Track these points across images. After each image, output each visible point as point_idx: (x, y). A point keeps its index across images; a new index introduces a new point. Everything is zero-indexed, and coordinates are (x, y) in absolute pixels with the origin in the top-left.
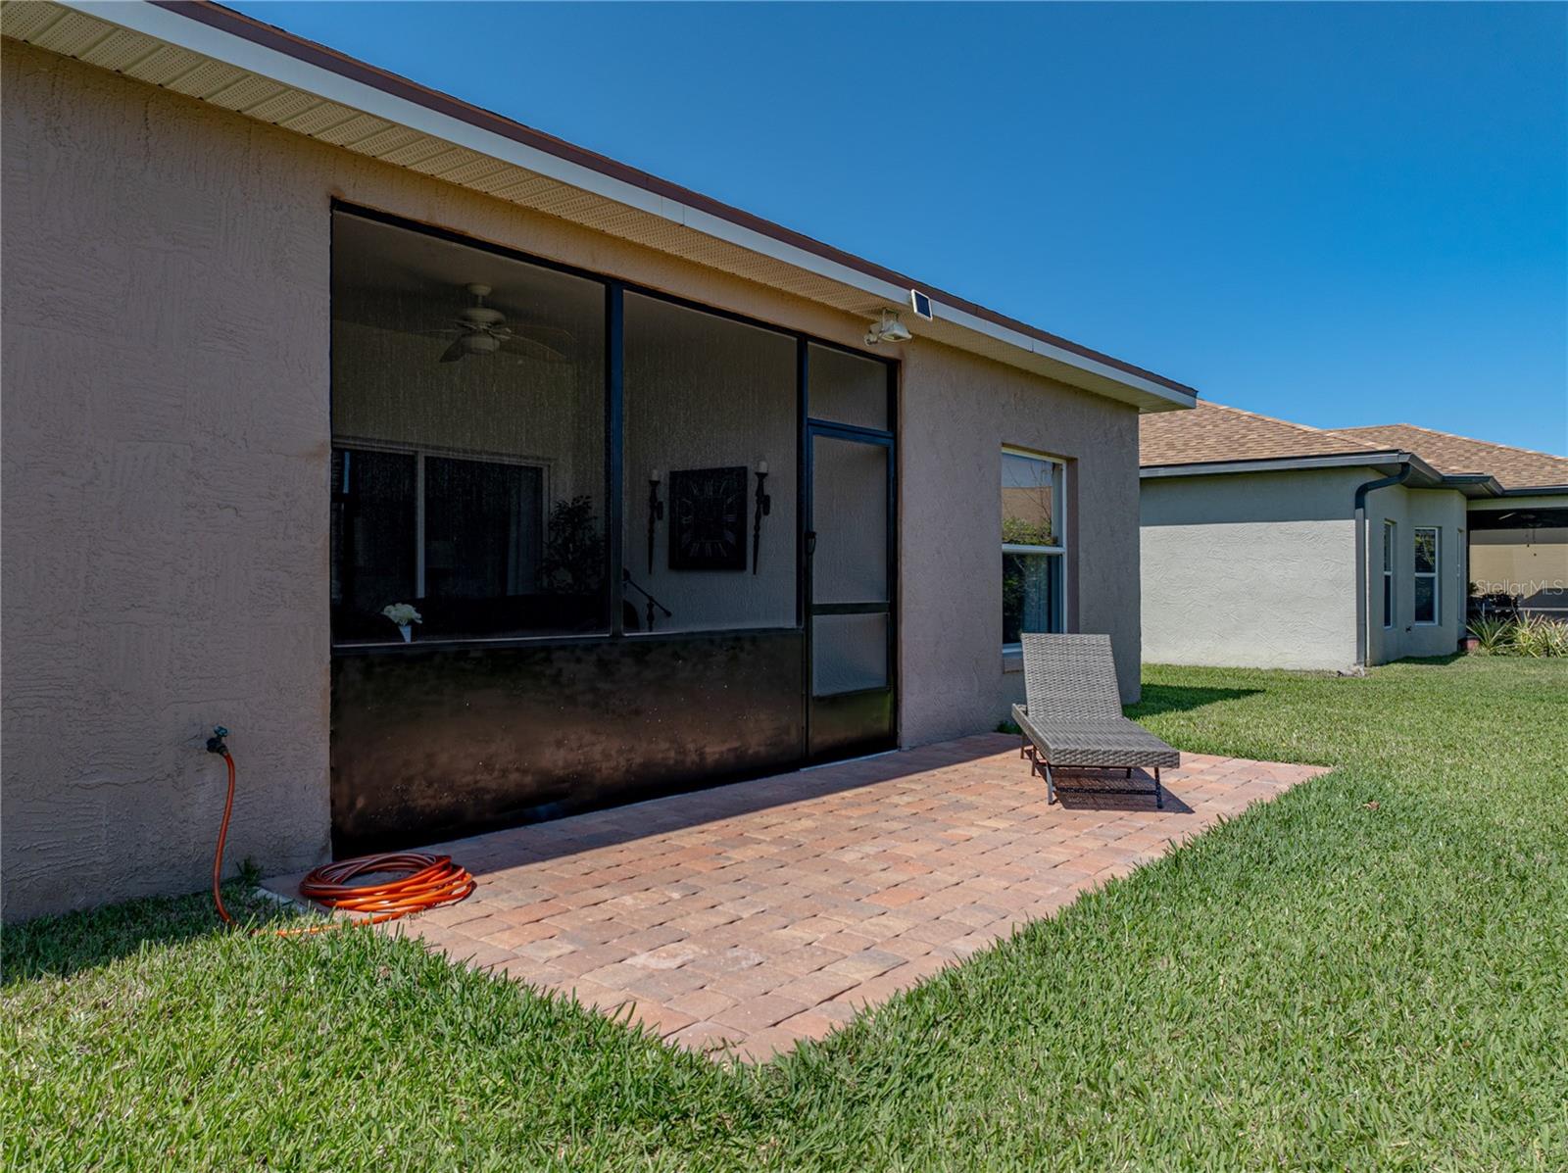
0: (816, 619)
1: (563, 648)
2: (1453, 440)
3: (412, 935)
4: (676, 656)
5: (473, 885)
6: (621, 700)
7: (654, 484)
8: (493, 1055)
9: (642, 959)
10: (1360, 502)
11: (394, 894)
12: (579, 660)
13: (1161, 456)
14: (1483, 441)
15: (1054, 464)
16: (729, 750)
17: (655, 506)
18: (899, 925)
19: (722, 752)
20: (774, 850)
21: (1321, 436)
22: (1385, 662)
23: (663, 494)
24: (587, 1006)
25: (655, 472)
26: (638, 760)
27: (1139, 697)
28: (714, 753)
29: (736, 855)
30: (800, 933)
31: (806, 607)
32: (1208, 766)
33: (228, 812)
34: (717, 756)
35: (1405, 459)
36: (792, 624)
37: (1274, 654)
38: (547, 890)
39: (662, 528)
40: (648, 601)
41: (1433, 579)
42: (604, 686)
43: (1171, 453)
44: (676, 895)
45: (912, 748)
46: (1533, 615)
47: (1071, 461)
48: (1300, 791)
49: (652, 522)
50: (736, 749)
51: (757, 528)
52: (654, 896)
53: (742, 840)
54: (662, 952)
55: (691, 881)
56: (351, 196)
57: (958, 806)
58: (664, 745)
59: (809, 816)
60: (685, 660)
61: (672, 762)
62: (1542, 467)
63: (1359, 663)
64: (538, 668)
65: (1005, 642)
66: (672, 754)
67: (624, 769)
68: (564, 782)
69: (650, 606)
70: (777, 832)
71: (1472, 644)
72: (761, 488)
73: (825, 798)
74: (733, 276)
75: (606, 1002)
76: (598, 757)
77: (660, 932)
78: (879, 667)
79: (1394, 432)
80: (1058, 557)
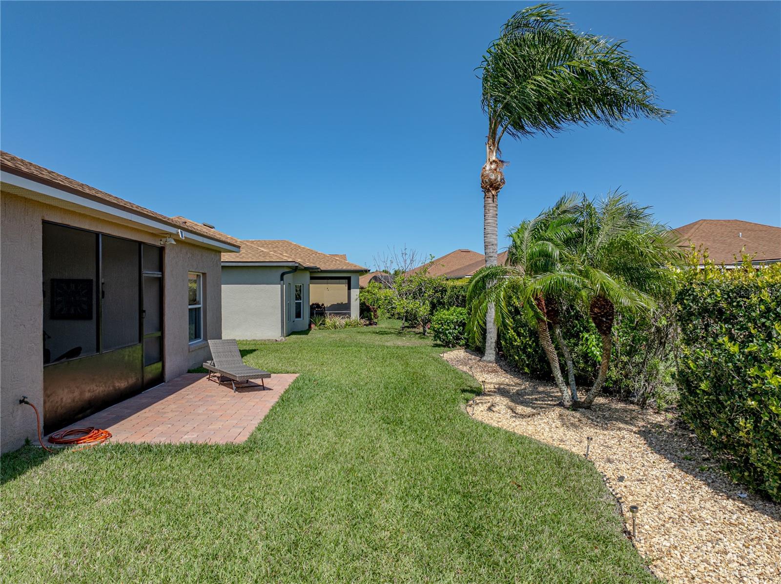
0: (144, 340)
2: (304, 248)
10: (282, 279)
14: (313, 250)
15: (197, 275)
21: (268, 253)
22: (289, 335)
31: (142, 336)
35: (297, 265)
36: (138, 342)
41: (300, 303)
46: (330, 314)
47: (204, 274)
48: (296, 381)
56: (47, 218)
62: (332, 262)
63: (282, 336)
65: (189, 340)
71: (313, 326)
74: (123, 225)
79: (284, 243)
80: (199, 308)
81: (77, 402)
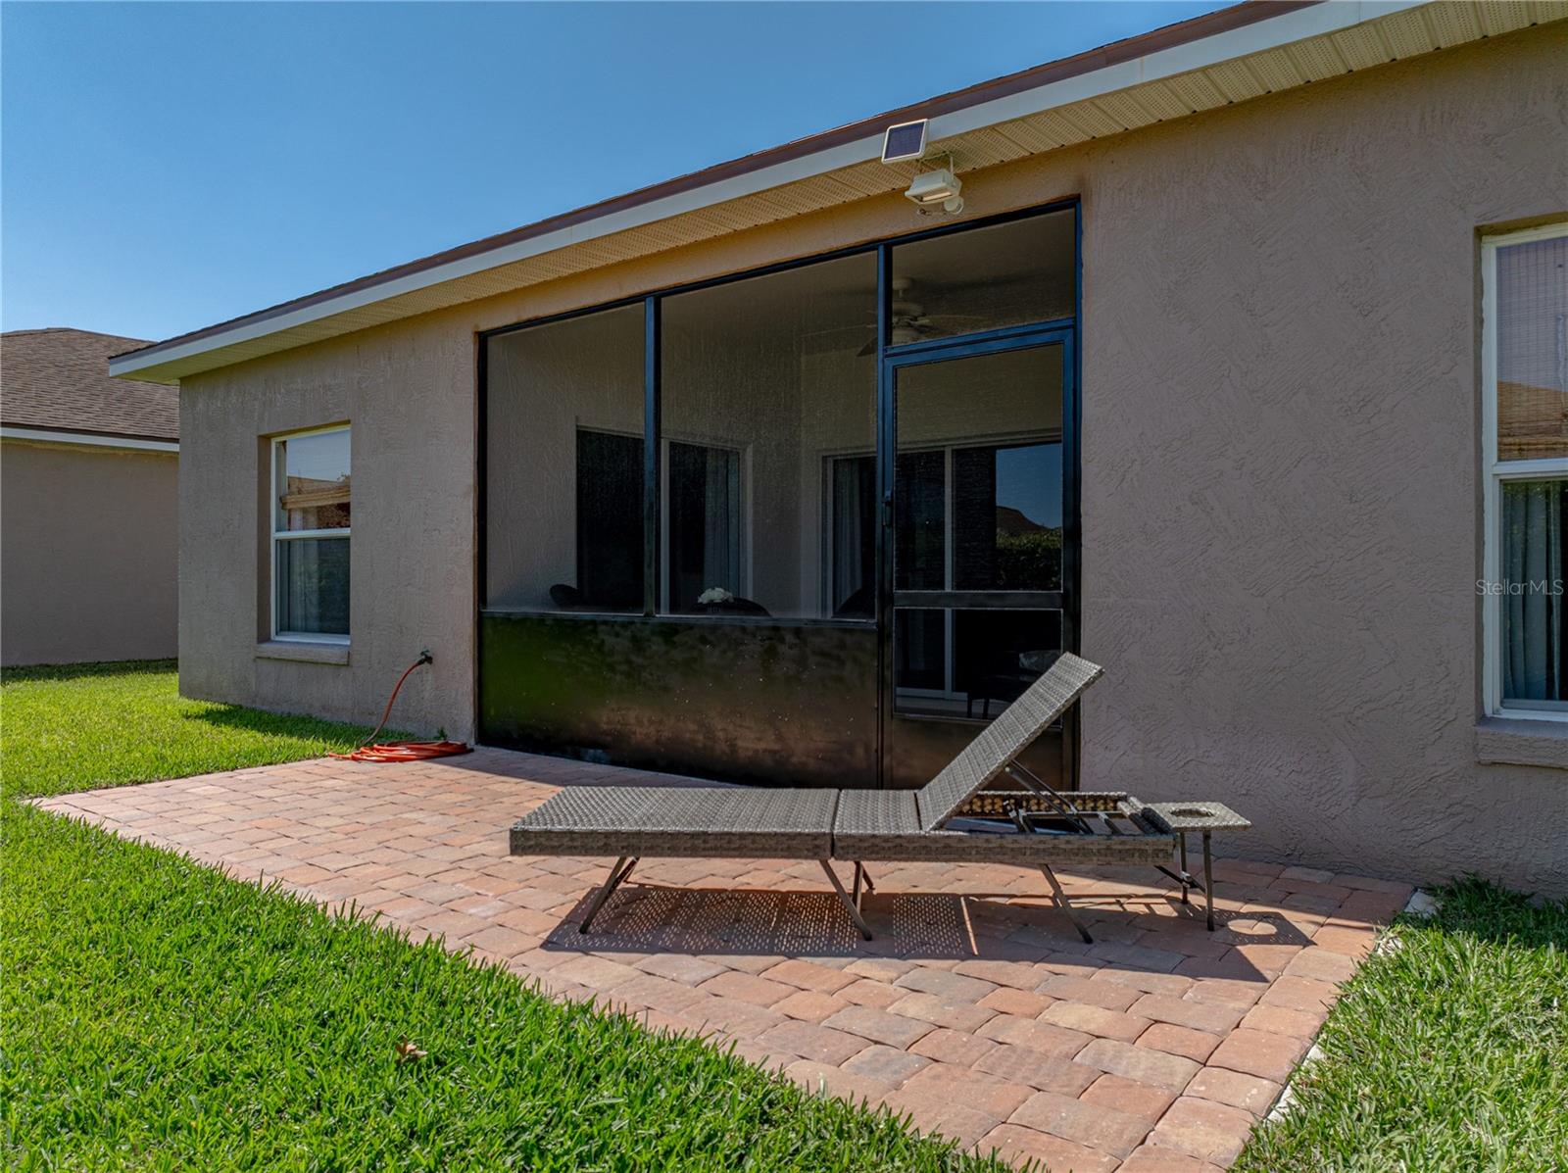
1: (605, 623)
4: (704, 640)
6: (652, 675)
12: (617, 635)
16: (765, 751)
19: (757, 751)
26: (666, 734)
28: (747, 749)
34: (750, 753)
42: (637, 660)
50: (775, 752)
58: (693, 727)
60: (714, 646)
61: (700, 745)
64: (588, 638)
66: (701, 737)
67: (654, 738)
68: (607, 735)
76: (633, 721)
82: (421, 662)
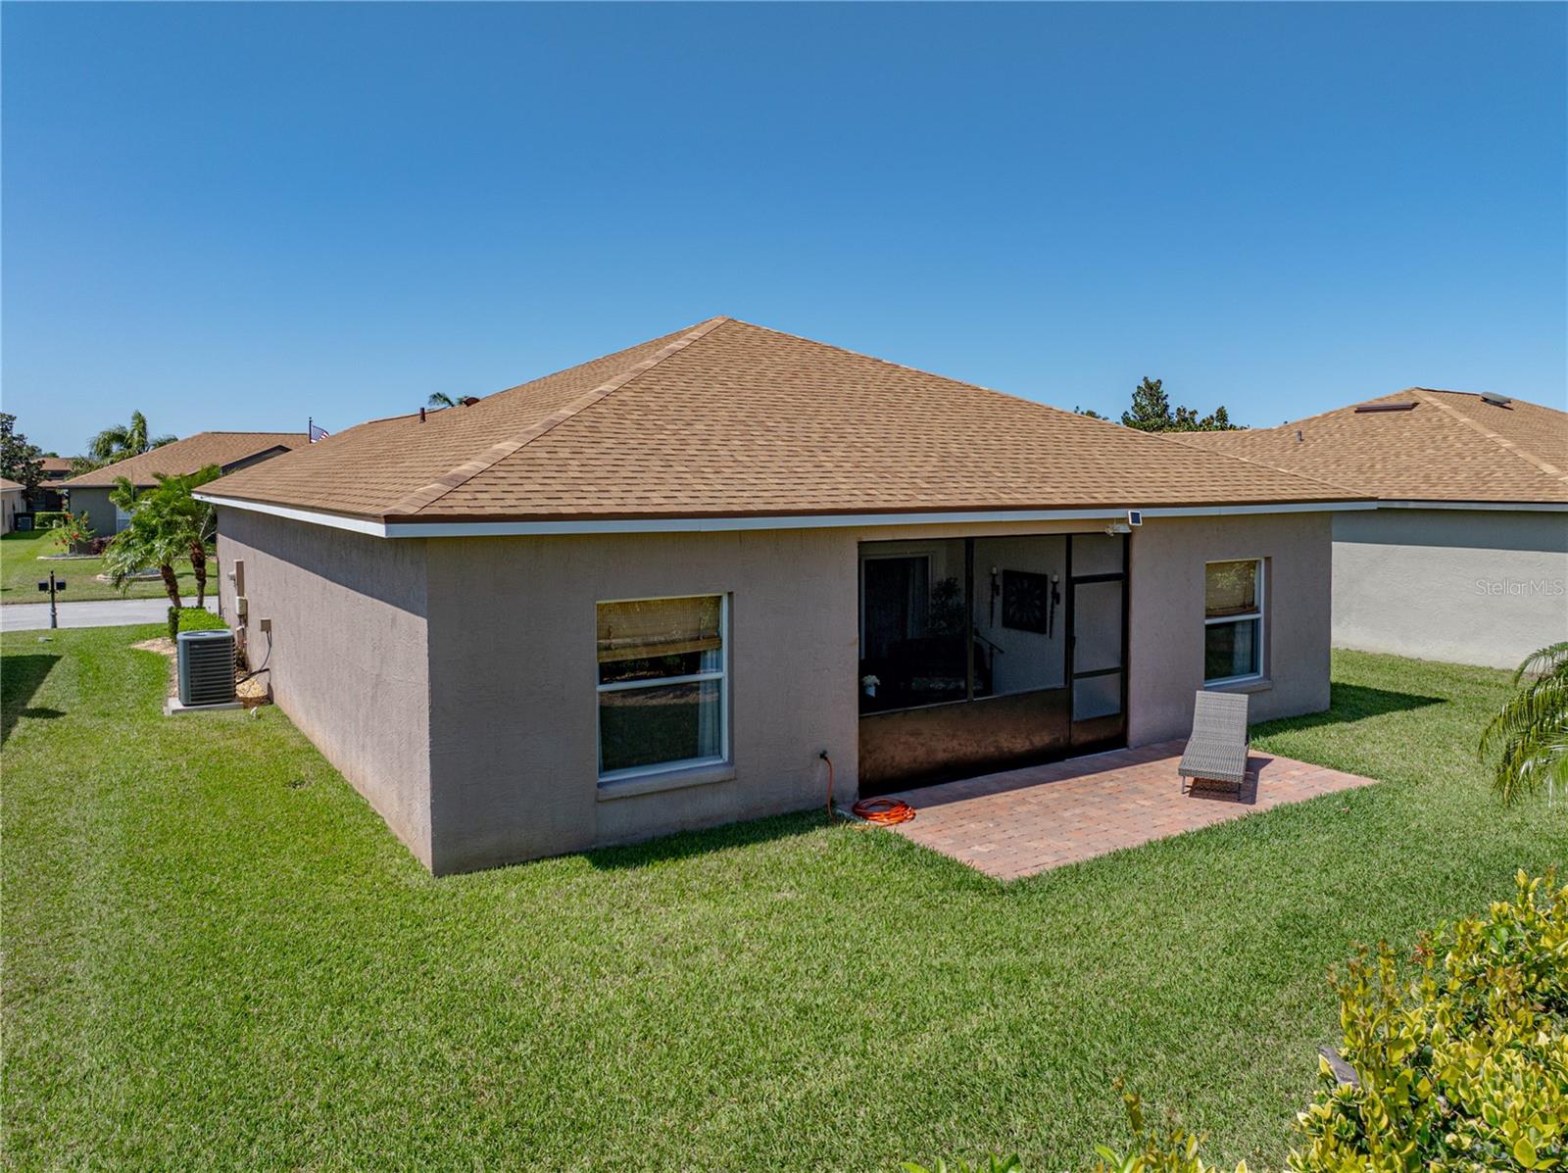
0: (1076, 682)
3: (899, 831)
5: (915, 814)
7: (994, 576)
8: (932, 870)
9: (976, 848)
11: (888, 816)
13: (1415, 489)
17: (994, 588)
18: (1071, 844)
20: (1036, 808)
23: (999, 582)
24: (959, 860)
25: (995, 569)
27: (1328, 706)
29: (1019, 809)
30: (1034, 844)
31: (1069, 674)
32: (1301, 774)
33: (831, 783)
36: (1062, 684)
37: (1505, 657)
38: (942, 818)
39: (999, 601)
40: (989, 646)
43: (1424, 487)
44: (991, 825)
45: (1136, 747)
47: (1267, 559)
48: (1329, 796)
49: (993, 597)
51: (1052, 612)
52: (983, 825)
53: (1024, 802)
54: (984, 846)
55: (998, 820)
57: (1136, 791)
59: (1058, 791)
65: (1206, 679)
69: (991, 649)
70: (1040, 798)
72: (1054, 589)
73: (1070, 780)
75: (965, 860)
77: (984, 839)
78: (1117, 701)
80: (1258, 620)
81: (922, 763)
82: (826, 759)
